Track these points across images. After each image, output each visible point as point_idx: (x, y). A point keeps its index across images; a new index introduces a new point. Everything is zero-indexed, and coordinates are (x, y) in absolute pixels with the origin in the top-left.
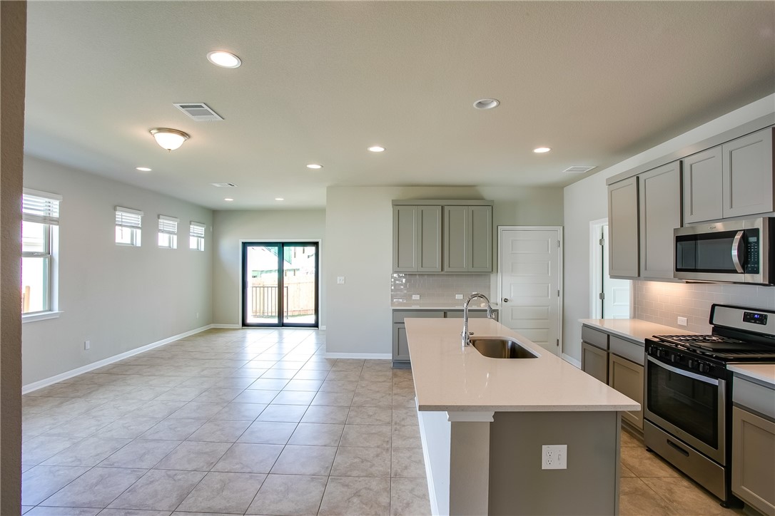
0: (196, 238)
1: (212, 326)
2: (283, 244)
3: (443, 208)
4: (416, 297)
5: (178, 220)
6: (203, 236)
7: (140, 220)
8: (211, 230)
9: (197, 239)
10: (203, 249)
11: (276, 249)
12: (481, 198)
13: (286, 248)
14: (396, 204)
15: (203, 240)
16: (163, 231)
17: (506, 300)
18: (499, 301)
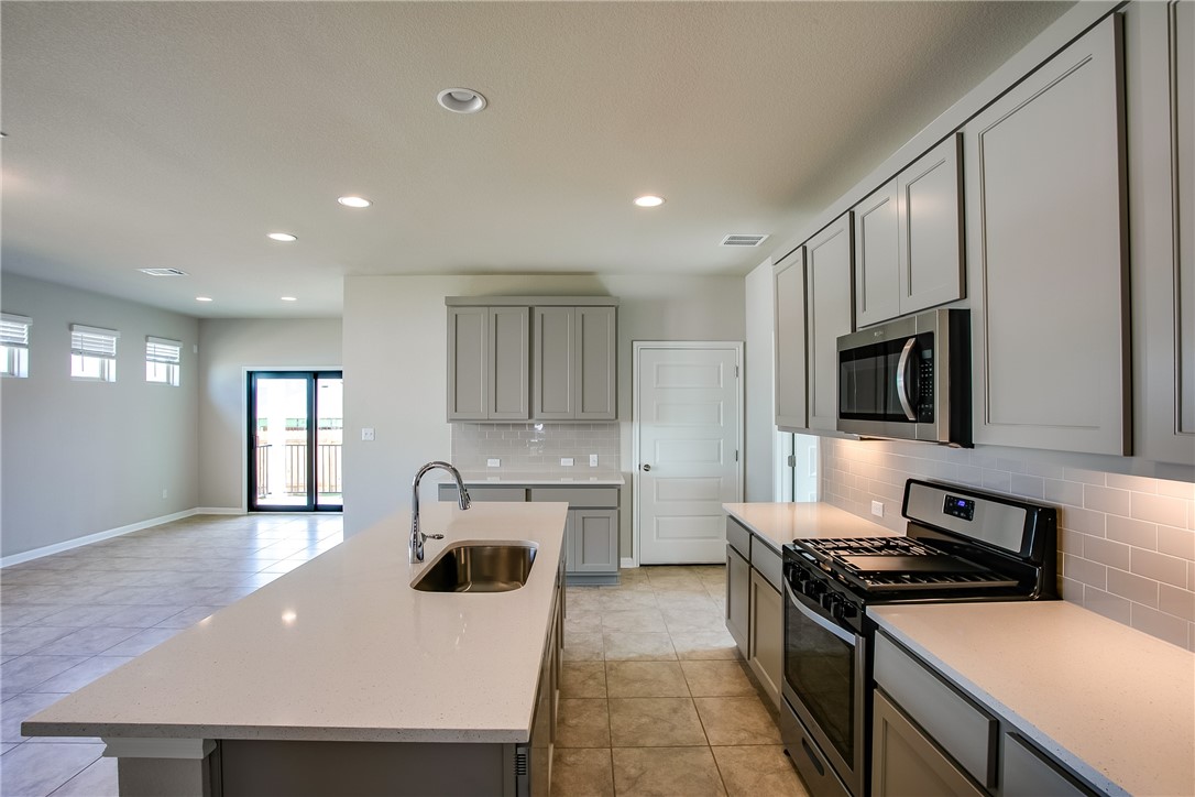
0: (165, 365)
1: (198, 511)
2: (316, 375)
3: (531, 310)
4: (493, 463)
5: (118, 333)
6: (177, 361)
7: (26, 332)
8: (195, 350)
9: (162, 364)
10: (176, 382)
11: (303, 383)
12: (606, 294)
13: (321, 382)
14: (452, 303)
15: (177, 368)
16: (80, 353)
17: (647, 468)
18: (635, 470)
